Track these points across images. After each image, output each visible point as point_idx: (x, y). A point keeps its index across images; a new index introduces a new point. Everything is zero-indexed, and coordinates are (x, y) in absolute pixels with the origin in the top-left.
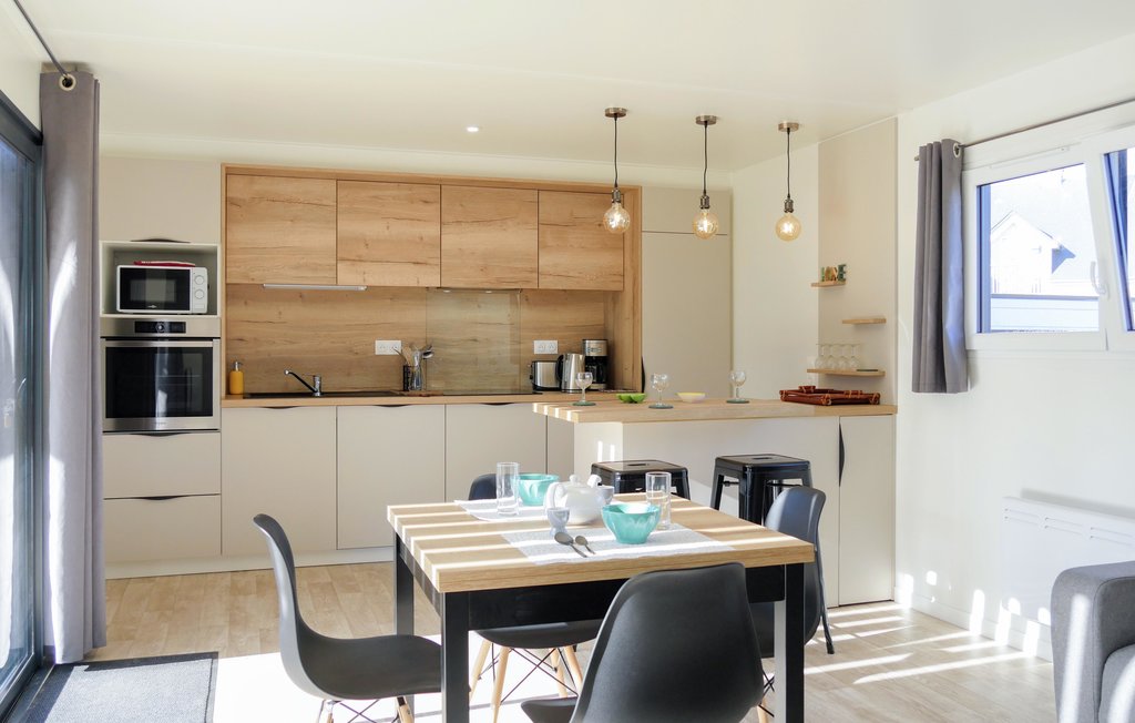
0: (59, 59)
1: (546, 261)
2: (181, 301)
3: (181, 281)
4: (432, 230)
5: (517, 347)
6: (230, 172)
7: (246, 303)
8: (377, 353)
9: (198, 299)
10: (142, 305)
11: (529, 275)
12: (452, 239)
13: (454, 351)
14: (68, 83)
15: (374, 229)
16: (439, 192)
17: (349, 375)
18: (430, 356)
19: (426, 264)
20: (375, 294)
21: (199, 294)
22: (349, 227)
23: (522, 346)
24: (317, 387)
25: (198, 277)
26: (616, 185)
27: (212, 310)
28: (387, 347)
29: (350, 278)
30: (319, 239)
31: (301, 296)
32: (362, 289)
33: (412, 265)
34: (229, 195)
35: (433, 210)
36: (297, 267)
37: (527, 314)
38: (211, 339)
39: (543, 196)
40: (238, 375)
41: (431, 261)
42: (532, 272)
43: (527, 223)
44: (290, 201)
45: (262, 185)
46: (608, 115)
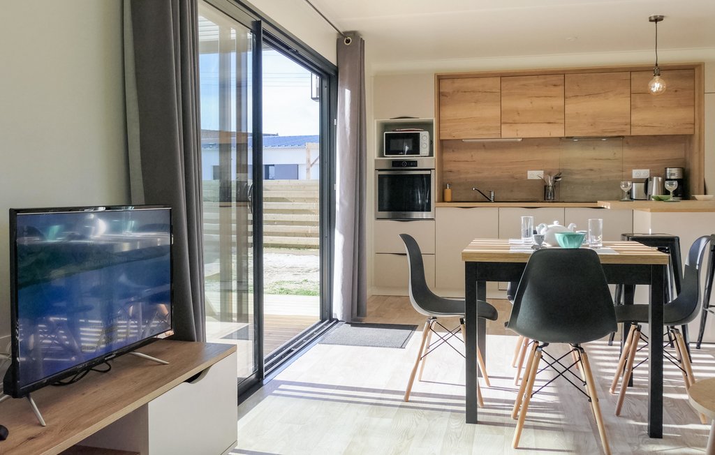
0: (341, 31)
1: (636, 117)
2: (415, 150)
3: (415, 139)
4: (559, 102)
5: (621, 174)
6: (440, 78)
7: (453, 151)
8: (529, 178)
9: (424, 149)
10: (397, 152)
11: (623, 126)
12: (572, 107)
13: (577, 177)
14: (348, 41)
15: (523, 104)
16: (562, 78)
17: (512, 191)
18: (560, 179)
19: (555, 123)
20: (528, 142)
21: (424, 146)
22: (508, 104)
23: (624, 173)
24: (492, 198)
25: (424, 136)
26: (657, 65)
27: (431, 154)
28: (535, 175)
29: (508, 133)
30: (490, 112)
31: (484, 146)
32: (520, 140)
33: (547, 125)
34: (441, 90)
35: (560, 90)
36: (479, 129)
37: (628, 153)
38: (430, 170)
39: (634, 75)
40: (448, 191)
41: (558, 121)
42: (626, 125)
43: (623, 93)
44: (474, 92)
45: (458, 84)
46: (651, 21)
